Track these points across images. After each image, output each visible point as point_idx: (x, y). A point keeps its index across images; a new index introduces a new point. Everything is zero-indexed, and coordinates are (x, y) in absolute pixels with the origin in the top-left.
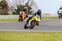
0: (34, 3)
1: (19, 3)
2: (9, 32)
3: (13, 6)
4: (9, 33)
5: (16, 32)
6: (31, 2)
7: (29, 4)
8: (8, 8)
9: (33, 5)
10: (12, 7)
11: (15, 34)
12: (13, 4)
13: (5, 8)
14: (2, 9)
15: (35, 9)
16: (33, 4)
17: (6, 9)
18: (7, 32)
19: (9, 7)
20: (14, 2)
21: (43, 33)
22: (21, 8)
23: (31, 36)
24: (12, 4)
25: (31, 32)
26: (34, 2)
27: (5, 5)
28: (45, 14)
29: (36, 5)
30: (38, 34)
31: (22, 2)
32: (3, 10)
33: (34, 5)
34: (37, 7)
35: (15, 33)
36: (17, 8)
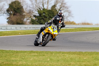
0: (66, 6)
1: (41, 6)
2: (26, 52)
3: (32, 9)
5: (37, 52)
6: (60, 4)
7: (58, 7)
8: (24, 14)
9: (63, 9)
10: (30, 12)
11: (35, 56)
12: (31, 6)
13: (18, 14)
14: (14, 15)
15: (67, 15)
16: (64, 6)
17: (21, 15)
18: (21, 52)
19: (24, 12)
20: (32, 4)
21: (80, 53)
22: (44, 13)
24: (30, 7)
25: (60, 52)
26: (65, 4)
27: (18, 9)
28: (83, 24)
29: (68, 8)
30: (72, 56)
31: (47, 3)
32: (15, 16)
33: (66, 9)
34: (70, 13)
35: (34, 54)
36: (37, 13)
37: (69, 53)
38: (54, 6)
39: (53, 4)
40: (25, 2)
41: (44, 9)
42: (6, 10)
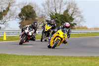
0: (78, 10)
1: (54, 11)
3: (45, 14)
4: (38, 58)
5: (49, 57)
6: (73, 9)
7: (70, 12)
8: (36, 19)
9: (76, 14)
10: (42, 17)
11: (47, 60)
12: (44, 11)
14: (26, 19)
15: (79, 20)
16: (76, 11)
17: (33, 19)
19: (37, 17)
20: (45, 9)
21: (92, 58)
22: (56, 18)
23: (72, 62)
24: (42, 12)
25: (72, 57)
26: (77, 9)
27: (30, 13)
28: (95, 29)
29: (80, 13)
30: (84, 60)
31: (59, 8)
32: (27, 21)
33: (78, 14)
34: (82, 18)
35: (46, 59)
36: (50, 18)
37: (81, 57)
38: (67, 11)
39: (66, 9)
40: (37, 6)
41: (56, 14)
42: (18, 14)
